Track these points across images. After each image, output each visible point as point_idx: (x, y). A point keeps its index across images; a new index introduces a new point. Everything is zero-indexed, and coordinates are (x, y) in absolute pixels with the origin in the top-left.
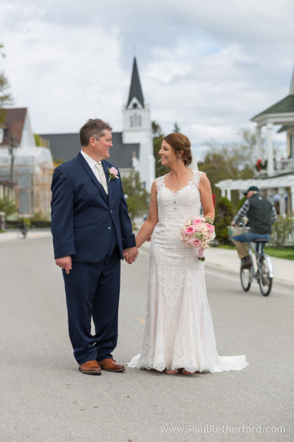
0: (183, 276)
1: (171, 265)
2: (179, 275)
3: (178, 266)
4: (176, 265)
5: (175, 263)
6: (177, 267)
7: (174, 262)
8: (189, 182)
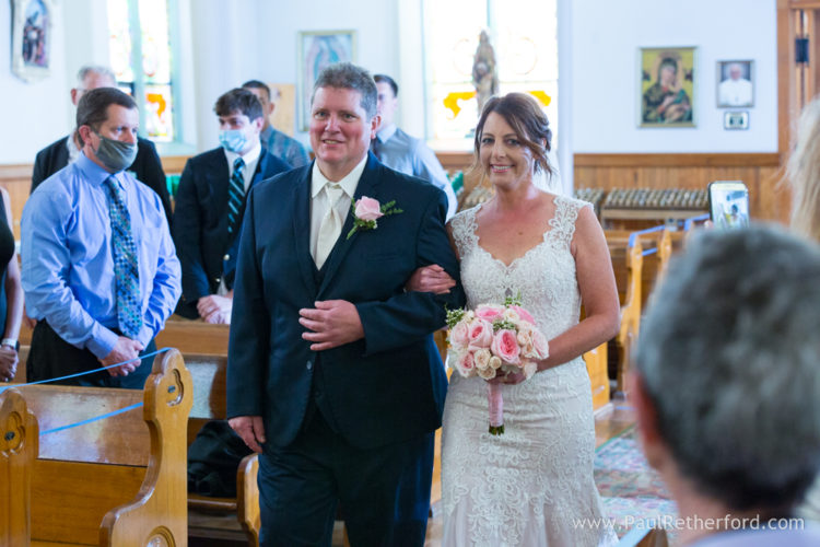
0: (526, 496)
1: (497, 464)
2: (515, 492)
3: (514, 467)
4: (509, 466)
5: (507, 460)
6: (511, 469)
7: (504, 456)
8: (545, 235)
